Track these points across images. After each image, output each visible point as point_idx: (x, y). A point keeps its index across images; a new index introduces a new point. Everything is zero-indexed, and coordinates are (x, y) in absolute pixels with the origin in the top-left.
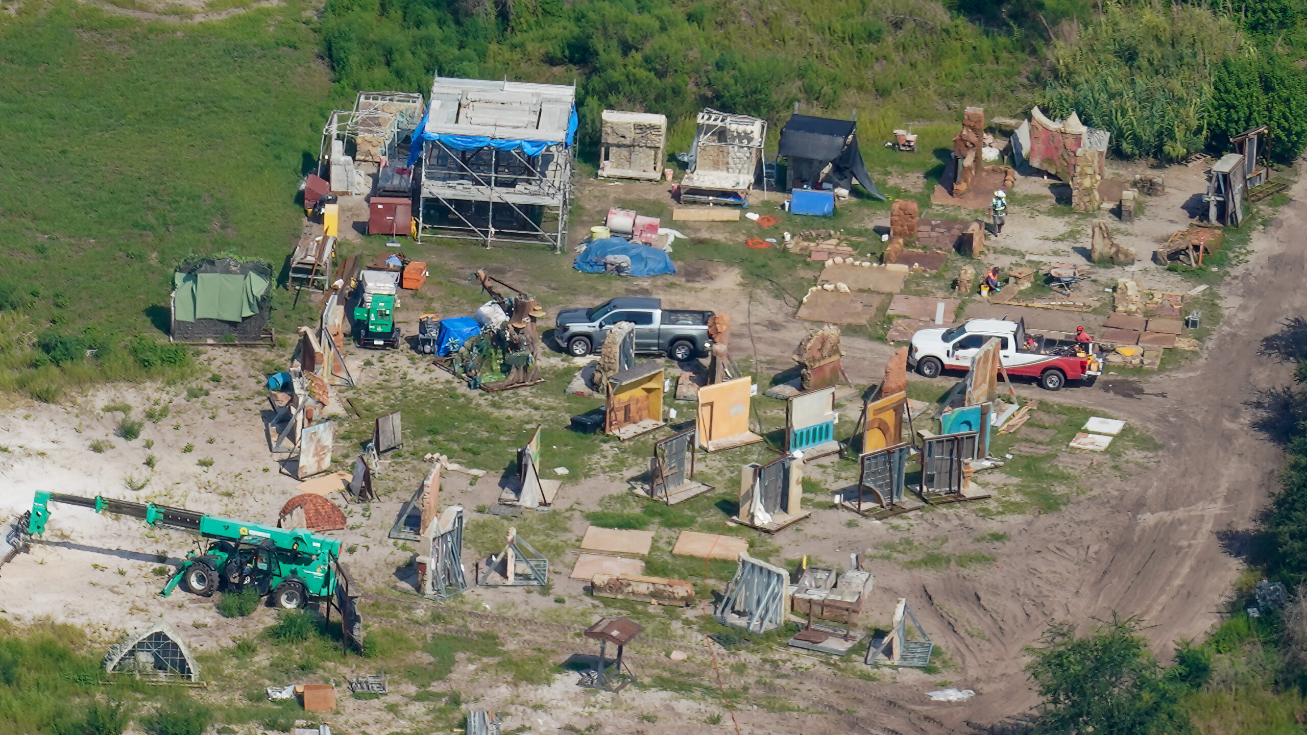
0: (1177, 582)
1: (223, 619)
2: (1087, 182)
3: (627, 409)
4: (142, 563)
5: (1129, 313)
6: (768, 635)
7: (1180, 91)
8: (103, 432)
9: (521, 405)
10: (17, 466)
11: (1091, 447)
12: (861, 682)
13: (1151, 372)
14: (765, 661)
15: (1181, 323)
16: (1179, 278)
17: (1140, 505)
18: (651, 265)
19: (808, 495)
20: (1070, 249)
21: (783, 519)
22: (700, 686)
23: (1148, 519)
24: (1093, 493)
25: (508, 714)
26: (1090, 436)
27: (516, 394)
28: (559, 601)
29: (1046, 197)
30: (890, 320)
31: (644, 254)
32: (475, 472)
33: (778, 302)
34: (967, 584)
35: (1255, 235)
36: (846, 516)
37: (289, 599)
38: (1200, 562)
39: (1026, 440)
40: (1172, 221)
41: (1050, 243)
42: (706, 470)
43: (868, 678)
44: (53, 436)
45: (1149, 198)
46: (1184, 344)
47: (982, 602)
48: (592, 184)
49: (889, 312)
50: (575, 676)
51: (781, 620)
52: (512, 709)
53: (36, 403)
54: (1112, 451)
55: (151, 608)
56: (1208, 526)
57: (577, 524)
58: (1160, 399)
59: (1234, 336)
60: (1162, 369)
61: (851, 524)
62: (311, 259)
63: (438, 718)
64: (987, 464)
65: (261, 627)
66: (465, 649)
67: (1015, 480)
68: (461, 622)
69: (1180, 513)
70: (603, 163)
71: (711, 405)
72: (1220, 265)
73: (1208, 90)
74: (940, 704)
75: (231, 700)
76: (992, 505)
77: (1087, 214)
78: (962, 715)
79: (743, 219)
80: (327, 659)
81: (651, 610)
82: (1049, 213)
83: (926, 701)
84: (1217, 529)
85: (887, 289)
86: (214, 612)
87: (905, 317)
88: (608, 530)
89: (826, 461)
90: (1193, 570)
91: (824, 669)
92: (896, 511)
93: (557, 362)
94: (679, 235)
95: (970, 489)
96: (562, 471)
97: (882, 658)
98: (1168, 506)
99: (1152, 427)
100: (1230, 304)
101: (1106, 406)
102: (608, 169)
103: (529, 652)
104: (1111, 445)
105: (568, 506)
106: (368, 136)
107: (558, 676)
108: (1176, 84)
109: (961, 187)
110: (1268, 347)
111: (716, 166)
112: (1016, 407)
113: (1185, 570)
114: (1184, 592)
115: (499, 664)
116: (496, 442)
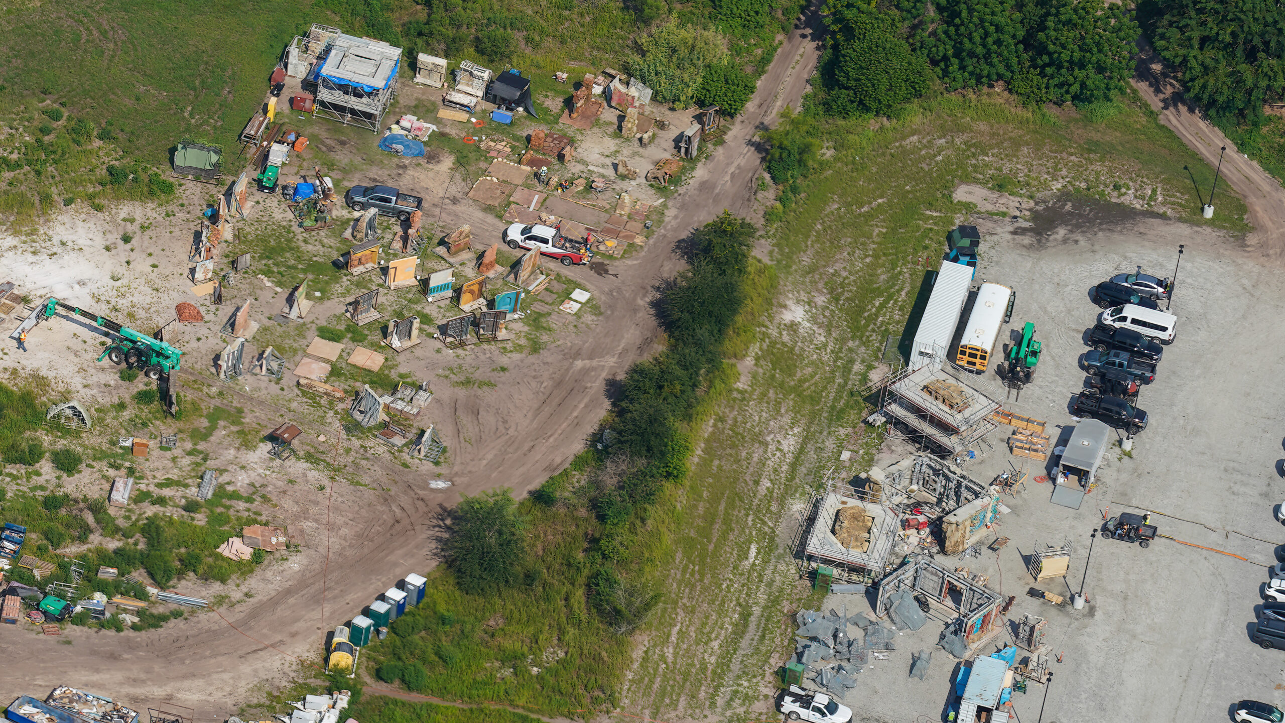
0: (575, 414)
1: (120, 382)
2: (630, 125)
3: (360, 259)
4: (97, 335)
5: (621, 215)
6: (370, 429)
7: (687, 79)
8: (114, 237)
9: (317, 243)
10: (66, 257)
11: (568, 311)
12: (401, 468)
13: (616, 259)
14: (362, 446)
15: (642, 225)
16: (654, 192)
17: (577, 355)
18: (413, 151)
19: (425, 327)
20: (610, 164)
21: (407, 344)
22: (324, 461)
23: (579, 364)
24: (559, 343)
25: (226, 471)
26: (572, 302)
27: (318, 234)
28: (282, 389)
29: (613, 124)
30: (509, 204)
31: (411, 145)
32: (278, 289)
33: (463, 184)
34: (478, 401)
35: (700, 165)
36: (438, 344)
37: (155, 374)
38: (591, 401)
39: (541, 301)
40: (665, 150)
41: (603, 158)
42: (385, 302)
43: (405, 465)
44: (91, 236)
45: (661, 132)
46: (639, 240)
47: (480, 417)
48: (408, 85)
49: (511, 199)
50: (269, 446)
51: (379, 420)
52: (230, 468)
53: (92, 211)
54: (578, 315)
55: (89, 369)
56: (604, 375)
57: (312, 333)
58: (614, 278)
59: (665, 236)
60: (622, 257)
61: (438, 351)
62: (252, 132)
63: (193, 470)
64: (516, 316)
65: (136, 390)
66: (225, 419)
67: (526, 329)
68: (230, 399)
69: (595, 363)
70: (417, 75)
71: (396, 268)
72: (676, 185)
73: (699, 80)
74: (432, 490)
75: (101, 443)
76: (509, 346)
77: (628, 140)
78: (440, 498)
79: (469, 121)
80: (156, 419)
81: (322, 402)
82: (610, 136)
83: (426, 487)
84: (607, 378)
85: (516, 182)
86: (117, 376)
87: (517, 204)
88: (323, 341)
89: (442, 304)
90: (586, 406)
91: (387, 455)
92: (462, 344)
93: (345, 213)
94: (436, 129)
95: (502, 334)
96: (318, 294)
97: (416, 453)
98: (591, 358)
99: (603, 298)
100: (670, 213)
101: (588, 281)
102: (419, 79)
103: (254, 425)
104: (580, 309)
105: (311, 320)
106: (314, 45)
107: (261, 445)
108: (686, 76)
109: (574, 115)
110: (678, 247)
111: (468, 85)
112: (544, 277)
113: (582, 405)
114: (576, 422)
115: (238, 432)
116: (295, 268)
